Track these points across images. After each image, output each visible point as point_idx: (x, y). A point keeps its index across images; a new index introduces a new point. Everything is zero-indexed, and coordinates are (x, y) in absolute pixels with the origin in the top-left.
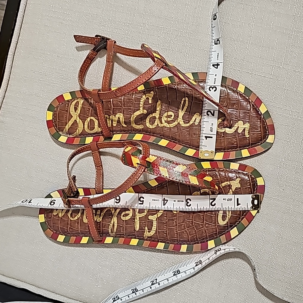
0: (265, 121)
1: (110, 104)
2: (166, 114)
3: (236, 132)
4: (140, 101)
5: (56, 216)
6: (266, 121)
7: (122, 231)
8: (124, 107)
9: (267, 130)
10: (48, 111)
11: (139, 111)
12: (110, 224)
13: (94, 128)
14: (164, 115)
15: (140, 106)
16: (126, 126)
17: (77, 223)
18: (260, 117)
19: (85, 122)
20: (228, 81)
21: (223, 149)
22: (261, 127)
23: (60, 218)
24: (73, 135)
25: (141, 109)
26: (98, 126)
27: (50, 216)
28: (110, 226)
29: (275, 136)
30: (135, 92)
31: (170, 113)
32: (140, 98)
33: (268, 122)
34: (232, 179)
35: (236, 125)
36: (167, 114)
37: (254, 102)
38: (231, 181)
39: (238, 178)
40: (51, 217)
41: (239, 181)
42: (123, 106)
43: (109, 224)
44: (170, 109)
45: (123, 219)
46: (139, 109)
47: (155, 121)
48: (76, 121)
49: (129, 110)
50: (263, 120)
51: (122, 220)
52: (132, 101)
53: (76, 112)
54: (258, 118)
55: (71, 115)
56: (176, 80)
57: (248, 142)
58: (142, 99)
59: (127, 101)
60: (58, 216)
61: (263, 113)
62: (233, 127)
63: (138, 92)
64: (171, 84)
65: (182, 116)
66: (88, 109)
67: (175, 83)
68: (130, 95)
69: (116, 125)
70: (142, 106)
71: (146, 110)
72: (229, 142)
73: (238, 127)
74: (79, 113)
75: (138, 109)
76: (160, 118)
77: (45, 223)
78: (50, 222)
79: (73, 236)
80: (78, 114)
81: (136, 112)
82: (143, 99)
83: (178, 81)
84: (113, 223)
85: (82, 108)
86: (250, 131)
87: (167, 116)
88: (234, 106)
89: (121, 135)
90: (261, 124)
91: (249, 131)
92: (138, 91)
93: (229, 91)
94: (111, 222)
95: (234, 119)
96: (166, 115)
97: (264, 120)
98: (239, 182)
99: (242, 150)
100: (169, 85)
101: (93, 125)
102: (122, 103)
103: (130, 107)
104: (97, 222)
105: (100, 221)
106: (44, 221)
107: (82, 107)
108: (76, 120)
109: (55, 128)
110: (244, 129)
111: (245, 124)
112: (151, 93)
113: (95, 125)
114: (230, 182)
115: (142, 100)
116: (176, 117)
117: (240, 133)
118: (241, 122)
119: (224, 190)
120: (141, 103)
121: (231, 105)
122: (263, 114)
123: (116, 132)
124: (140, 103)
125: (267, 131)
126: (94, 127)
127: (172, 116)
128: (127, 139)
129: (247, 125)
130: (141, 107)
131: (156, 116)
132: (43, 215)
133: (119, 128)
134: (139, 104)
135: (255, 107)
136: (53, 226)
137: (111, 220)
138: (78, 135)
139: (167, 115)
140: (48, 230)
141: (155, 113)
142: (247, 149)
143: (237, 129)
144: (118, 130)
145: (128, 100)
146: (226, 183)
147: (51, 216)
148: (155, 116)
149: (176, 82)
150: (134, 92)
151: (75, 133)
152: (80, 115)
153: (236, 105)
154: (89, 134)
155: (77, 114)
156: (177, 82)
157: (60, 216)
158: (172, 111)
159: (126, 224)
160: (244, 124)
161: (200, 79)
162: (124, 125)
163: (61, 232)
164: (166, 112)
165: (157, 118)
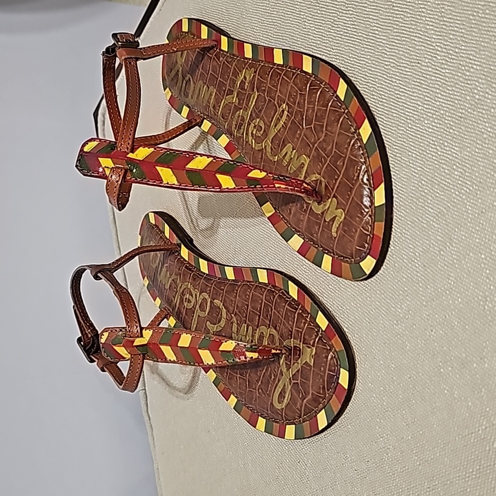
0: (370, 224)
2: (256, 121)
3: (323, 215)
9: (367, 244)
11: (232, 96)
14: (253, 121)
20: (353, 104)
22: (356, 230)
31: (262, 123)
33: (377, 229)
34: (306, 341)
35: (328, 203)
36: (258, 123)
37: (373, 171)
39: (314, 348)
41: (313, 354)
46: (232, 93)
47: (242, 125)
49: (223, 88)
50: (367, 220)
54: (360, 209)
56: (289, 61)
57: (332, 246)
61: (376, 204)
62: (323, 203)
64: (281, 67)
65: (272, 137)
68: (231, 60)
71: (239, 99)
72: (309, 228)
73: (328, 209)
76: (248, 125)
81: (228, 94)
83: (292, 65)
86: (341, 227)
87: (256, 126)
88: (338, 163)
89: (210, 124)
90: (360, 225)
91: (339, 225)
92: (244, 57)
95: (330, 188)
96: (256, 124)
97: (371, 221)
98: (313, 356)
99: (325, 255)
100: (276, 68)
110: (335, 218)
111: (339, 210)
112: (252, 69)
115: (239, 77)
116: (265, 134)
117: (327, 222)
118: (334, 202)
121: (335, 158)
122: (376, 207)
125: (367, 246)
127: (261, 128)
129: (340, 214)
131: (245, 118)
133: (207, 112)
142: (331, 258)
143: (325, 210)
148: (245, 116)
149: (287, 67)
153: (341, 162)
160: (336, 209)
165: (245, 122)
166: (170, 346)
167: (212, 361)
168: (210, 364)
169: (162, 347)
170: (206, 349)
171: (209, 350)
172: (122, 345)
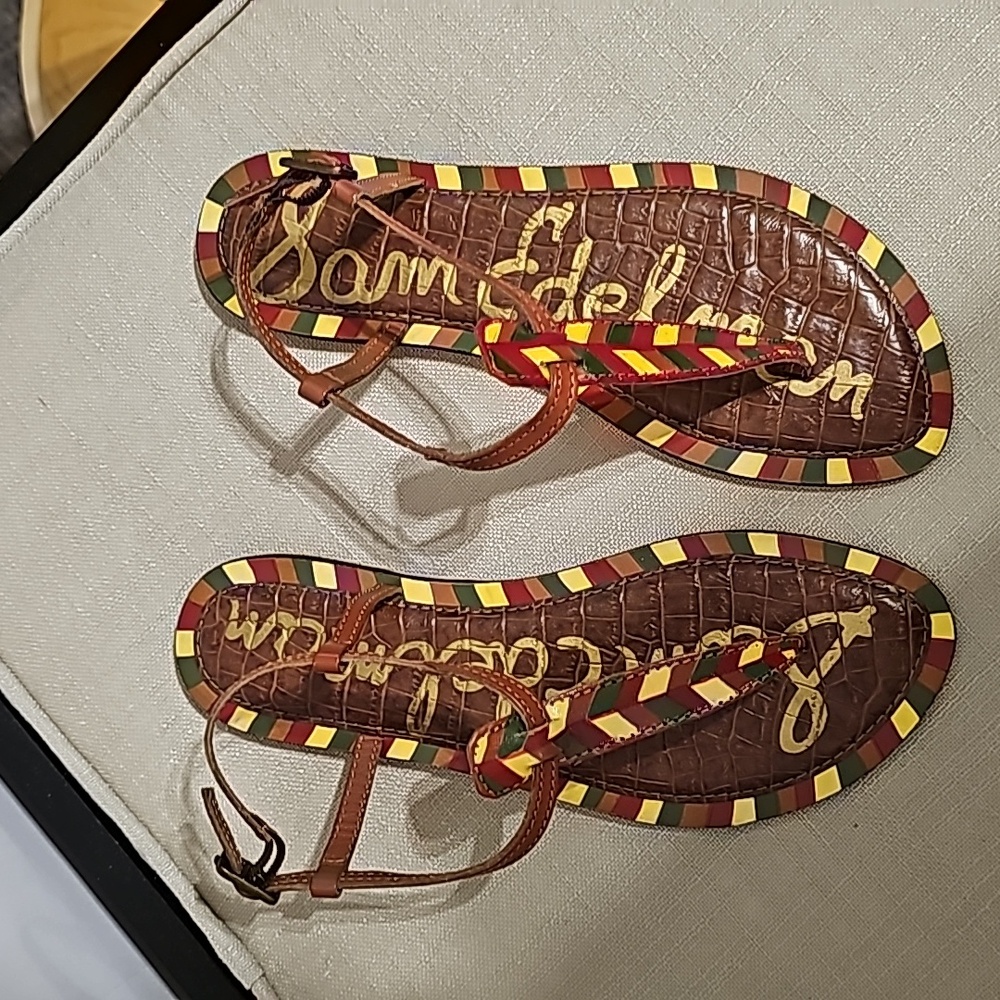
0: (925, 379)
1: (419, 216)
2: (601, 289)
3: (823, 394)
4: (523, 229)
5: (235, 645)
6: (932, 377)
7: (451, 725)
8: (464, 235)
9: (926, 411)
10: (208, 201)
11: (513, 260)
12: (415, 699)
13: (351, 288)
14: (592, 291)
15: (520, 245)
16: (458, 302)
17: (302, 677)
18: (912, 361)
19: (325, 261)
20: (831, 218)
21: (766, 443)
22: (907, 395)
23: (248, 653)
24: (276, 299)
25: (522, 254)
26: (364, 284)
27: (215, 643)
28: (411, 706)
29: (949, 433)
30: (510, 194)
31: (617, 289)
32: (526, 216)
33: (937, 383)
34: (847, 604)
35: (828, 373)
36: (605, 291)
37: (903, 304)
38: (844, 611)
39: (868, 607)
40: (219, 644)
41: (869, 617)
42: (462, 233)
43: (412, 696)
44: (619, 275)
45: (460, 688)
46: (514, 256)
47: (560, 303)
48: (296, 252)
49: (480, 251)
50: (921, 374)
51: (457, 691)
52: (493, 222)
53: (302, 222)
54: (905, 362)
55: (284, 228)
56: (656, 180)
57: (855, 436)
58: (531, 220)
59: (479, 218)
60: (241, 644)
61: (925, 349)
62: (817, 375)
63: (524, 195)
64: (639, 191)
65: (653, 306)
66: (342, 220)
67: (652, 191)
68: (491, 200)
69: (427, 294)
70: (526, 244)
71: (538, 261)
72: (793, 425)
73: (833, 381)
74: (311, 226)
75: (509, 253)
76: (579, 300)
77: (193, 661)
78: (211, 662)
79: (284, 718)
80: (306, 231)
81: (501, 260)
82: (535, 224)
83: (665, 184)
84: (423, 695)
85: (322, 212)
86: (870, 400)
87: (602, 297)
88: (835, 307)
89: (437, 328)
90: (911, 385)
91: (866, 399)
92: (523, 191)
93: (828, 254)
94: (418, 693)
95: (826, 350)
96: (601, 293)
97: (925, 375)
98: (870, 621)
99: (829, 461)
100: (629, 193)
101: (351, 276)
102: (461, 222)
103: (484, 242)
104: (370, 684)
105: (382, 682)
106: (192, 654)
107: (325, 208)
108: (297, 248)
109: (220, 260)
110: (853, 391)
111: (859, 376)
112: (565, 205)
113: (357, 279)
114: (840, 614)
115: (531, 224)
116: (631, 305)
117: (835, 402)
118: (845, 366)
119: (814, 639)
120: (524, 233)
121: (825, 302)
122: (925, 353)
123: (423, 317)
124: (521, 235)
125: (927, 414)
126: (353, 285)
127: (618, 298)
128: (454, 348)
129: (864, 381)
130: (522, 248)
131: (567, 290)
132: (192, 633)
133: (435, 304)
134: (519, 237)
135: (903, 323)
136: (222, 676)
137: (419, 685)
138: (293, 302)
139: (604, 295)
140: (203, 686)
141: (565, 279)
142: (845, 460)
143: (826, 386)
144: (431, 309)
145: (482, 217)
146: (826, 615)
147: (218, 640)
148: (564, 287)
149: (655, 188)
150: (507, 192)
151: (287, 291)
152: (312, 234)
153: (841, 304)
154: (331, 304)
155: (303, 228)
156: (661, 188)
157: (248, 647)
158: (622, 283)
159: (466, 706)
160: (853, 375)
161: (738, 191)
162: (453, 299)
163: (245, 698)
164: (601, 282)
165: (568, 296)
166: (616, 711)
167: (728, 692)
168: (726, 699)
169: (597, 722)
170: (711, 677)
171: (717, 676)
172: (522, 750)
